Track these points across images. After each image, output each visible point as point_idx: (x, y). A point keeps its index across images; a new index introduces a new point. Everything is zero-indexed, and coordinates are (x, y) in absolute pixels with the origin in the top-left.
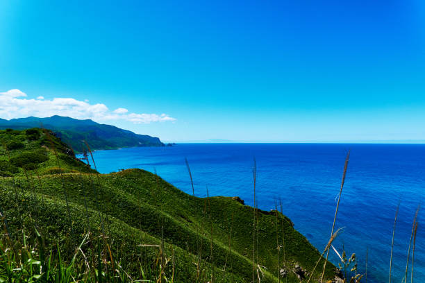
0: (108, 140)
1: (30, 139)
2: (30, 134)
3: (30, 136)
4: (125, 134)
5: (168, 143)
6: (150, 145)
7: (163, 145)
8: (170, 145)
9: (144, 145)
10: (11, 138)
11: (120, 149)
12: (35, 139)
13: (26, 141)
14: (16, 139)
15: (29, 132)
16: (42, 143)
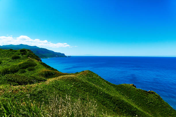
0: (43, 54)
1: (22, 54)
2: (22, 52)
3: (22, 53)
4: (50, 52)
5: (68, 56)
6: (61, 57)
7: (66, 57)
8: (69, 57)
9: (58, 57)
10: (13, 54)
11: (48, 58)
12: (25, 54)
13: (20, 55)
14: (16, 54)
15: (21, 51)
16: (28, 56)
